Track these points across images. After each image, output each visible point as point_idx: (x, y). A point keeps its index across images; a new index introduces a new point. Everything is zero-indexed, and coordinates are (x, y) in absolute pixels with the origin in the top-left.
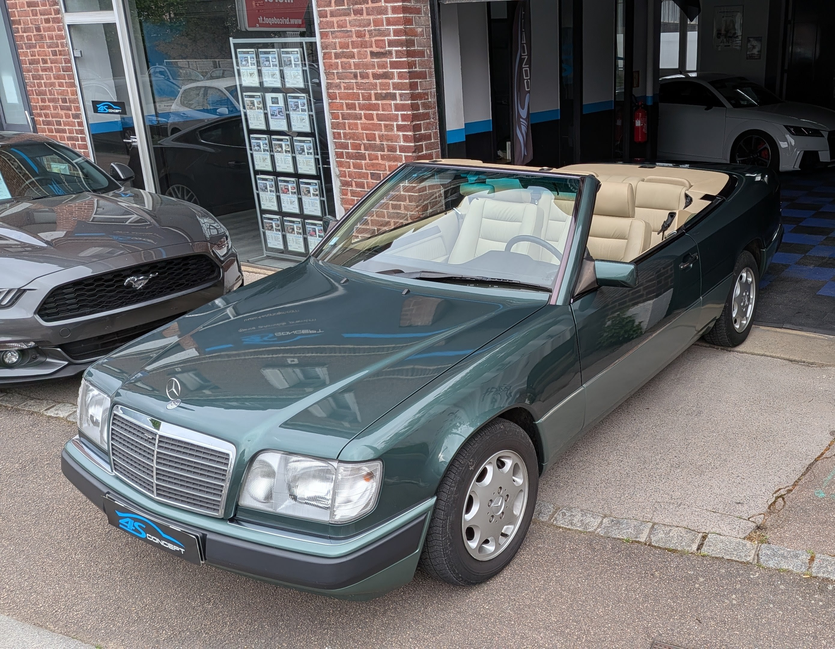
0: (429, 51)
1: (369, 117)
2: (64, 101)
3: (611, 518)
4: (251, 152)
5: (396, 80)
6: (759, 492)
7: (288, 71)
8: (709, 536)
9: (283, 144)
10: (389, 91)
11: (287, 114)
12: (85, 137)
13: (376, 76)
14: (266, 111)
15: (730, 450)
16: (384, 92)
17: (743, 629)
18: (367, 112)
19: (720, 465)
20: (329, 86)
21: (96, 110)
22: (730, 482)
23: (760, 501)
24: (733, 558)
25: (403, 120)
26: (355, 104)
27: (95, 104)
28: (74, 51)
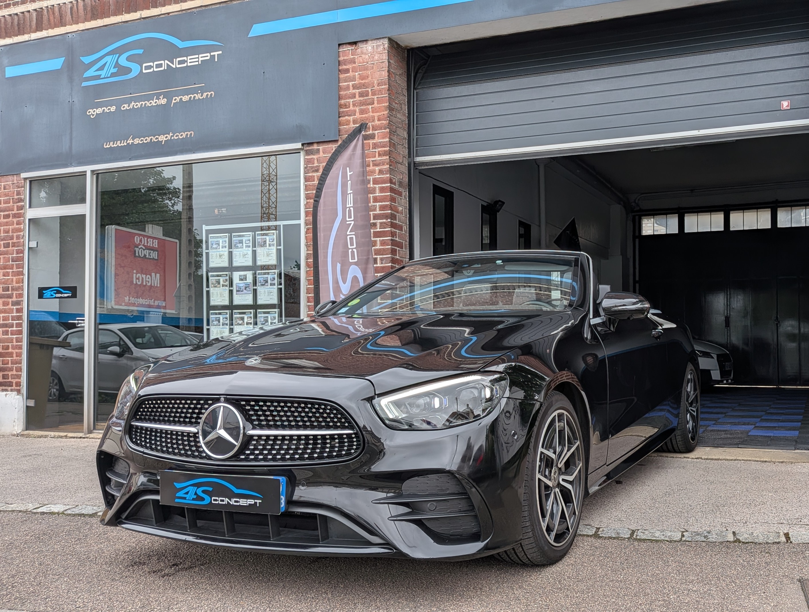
0: (406, 228)
2: (6, 289)
4: (208, 327)
5: (378, 247)
7: (260, 251)
9: (246, 317)
11: (253, 289)
12: (22, 324)
14: (231, 288)
20: (309, 256)
21: (41, 295)
27: (42, 290)
28: (30, 242)
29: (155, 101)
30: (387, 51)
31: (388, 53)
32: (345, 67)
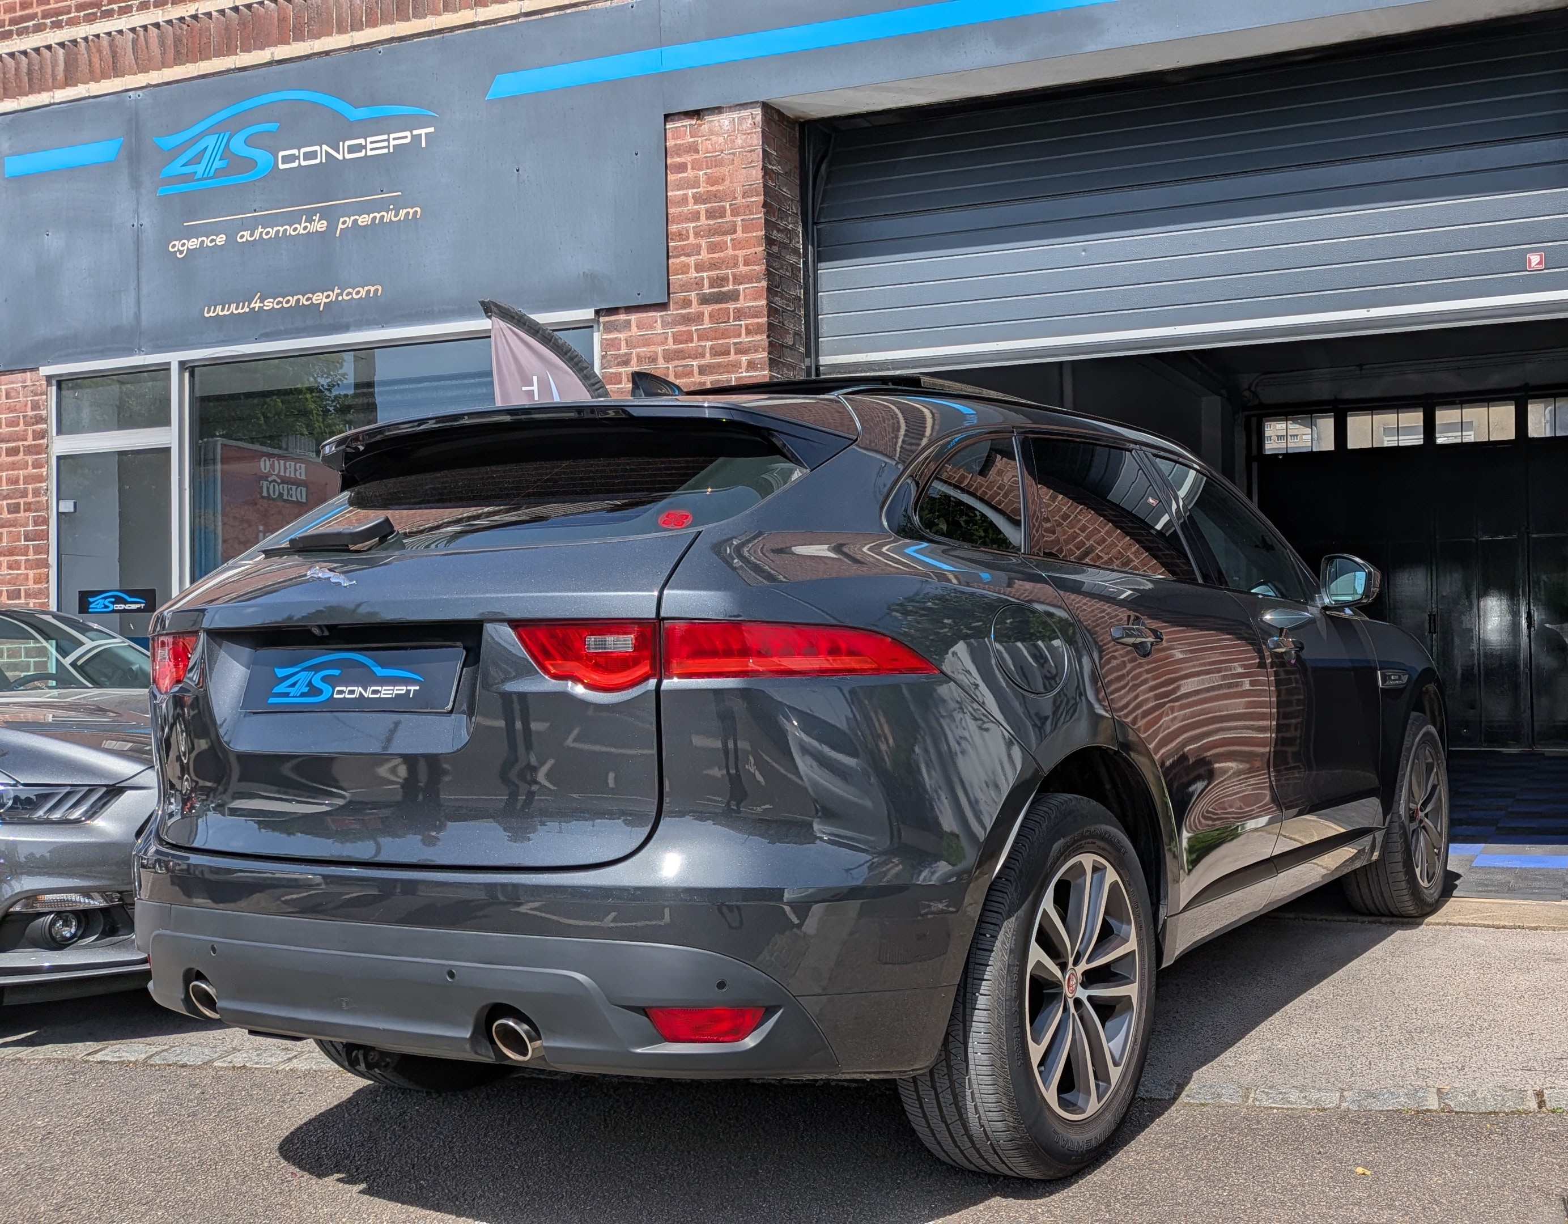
2: (14, 595)
21: (85, 607)
27: (86, 596)
28: (61, 503)
29: (303, 225)
30: (760, 130)
31: (763, 132)
32: (678, 160)
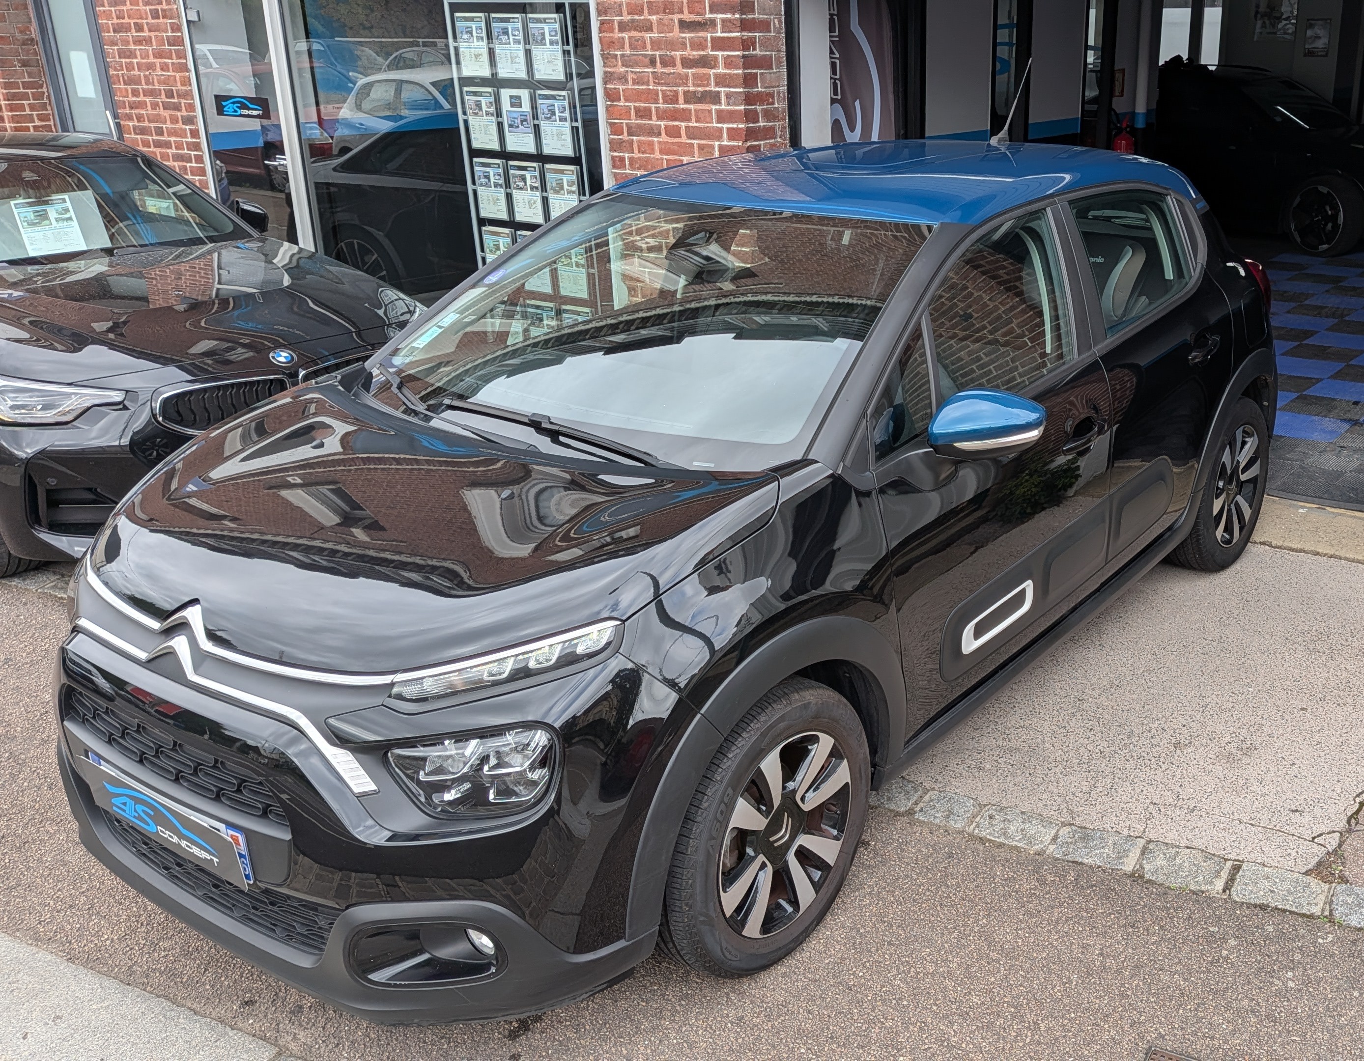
0: (778, 23)
1: (674, 132)
2: (169, 94)
3: (1074, 828)
4: (474, 187)
5: (721, 70)
6: (1330, 793)
7: (537, 52)
8: (1244, 867)
9: (528, 175)
10: (708, 89)
11: (535, 125)
12: (201, 156)
13: (687, 63)
14: (500, 120)
15: (1279, 717)
16: (700, 89)
17: (1306, 1034)
18: (671, 123)
19: (1261, 744)
20: (608, 78)
21: (220, 111)
22: (1280, 773)
23: (1332, 810)
24: (1288, 907)
25: (730, 138)
26: (650, 110)
27: (220, 100)
28: (188, 11)
